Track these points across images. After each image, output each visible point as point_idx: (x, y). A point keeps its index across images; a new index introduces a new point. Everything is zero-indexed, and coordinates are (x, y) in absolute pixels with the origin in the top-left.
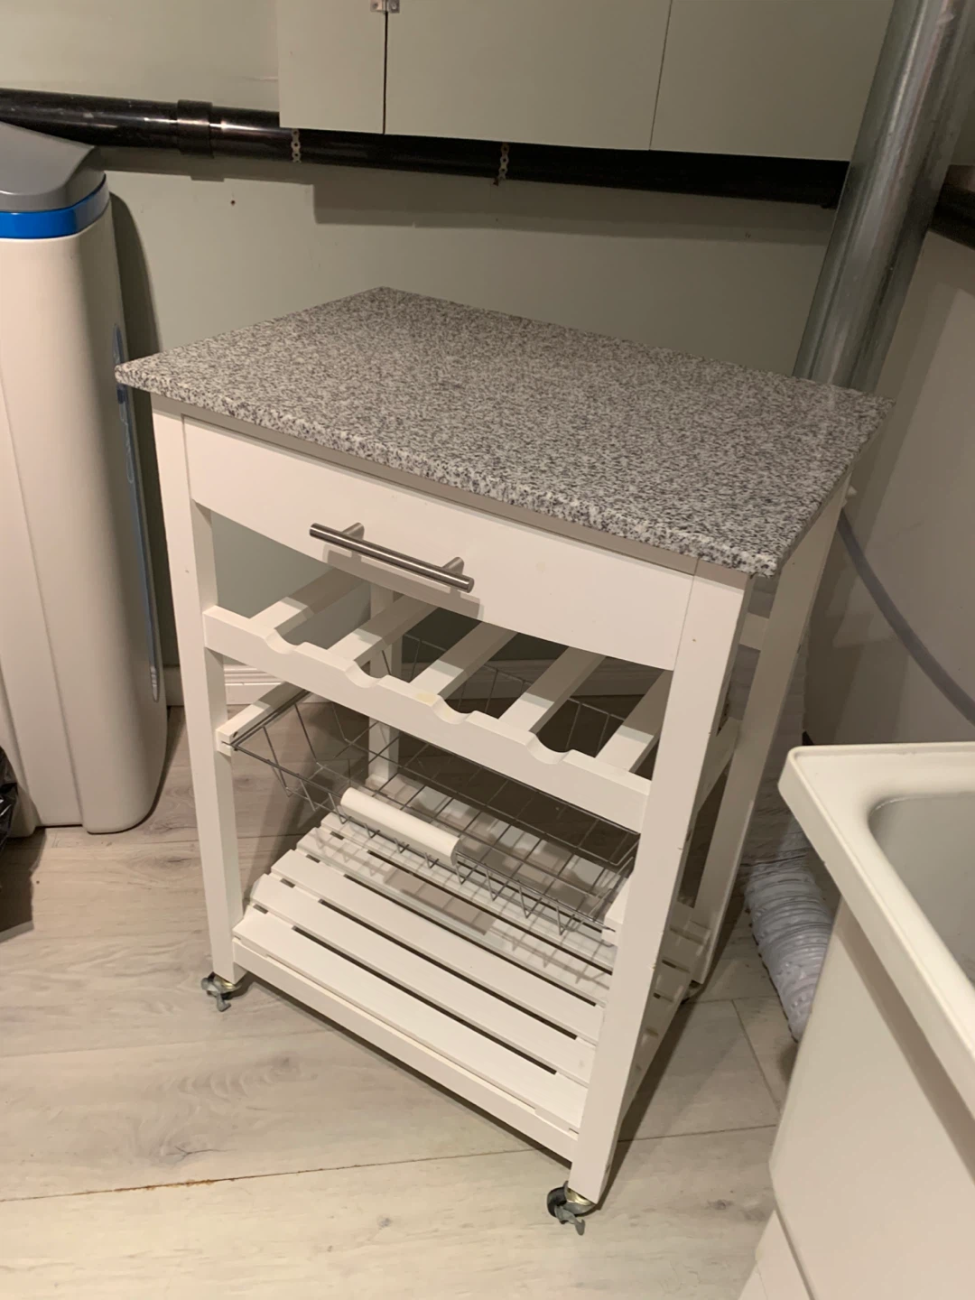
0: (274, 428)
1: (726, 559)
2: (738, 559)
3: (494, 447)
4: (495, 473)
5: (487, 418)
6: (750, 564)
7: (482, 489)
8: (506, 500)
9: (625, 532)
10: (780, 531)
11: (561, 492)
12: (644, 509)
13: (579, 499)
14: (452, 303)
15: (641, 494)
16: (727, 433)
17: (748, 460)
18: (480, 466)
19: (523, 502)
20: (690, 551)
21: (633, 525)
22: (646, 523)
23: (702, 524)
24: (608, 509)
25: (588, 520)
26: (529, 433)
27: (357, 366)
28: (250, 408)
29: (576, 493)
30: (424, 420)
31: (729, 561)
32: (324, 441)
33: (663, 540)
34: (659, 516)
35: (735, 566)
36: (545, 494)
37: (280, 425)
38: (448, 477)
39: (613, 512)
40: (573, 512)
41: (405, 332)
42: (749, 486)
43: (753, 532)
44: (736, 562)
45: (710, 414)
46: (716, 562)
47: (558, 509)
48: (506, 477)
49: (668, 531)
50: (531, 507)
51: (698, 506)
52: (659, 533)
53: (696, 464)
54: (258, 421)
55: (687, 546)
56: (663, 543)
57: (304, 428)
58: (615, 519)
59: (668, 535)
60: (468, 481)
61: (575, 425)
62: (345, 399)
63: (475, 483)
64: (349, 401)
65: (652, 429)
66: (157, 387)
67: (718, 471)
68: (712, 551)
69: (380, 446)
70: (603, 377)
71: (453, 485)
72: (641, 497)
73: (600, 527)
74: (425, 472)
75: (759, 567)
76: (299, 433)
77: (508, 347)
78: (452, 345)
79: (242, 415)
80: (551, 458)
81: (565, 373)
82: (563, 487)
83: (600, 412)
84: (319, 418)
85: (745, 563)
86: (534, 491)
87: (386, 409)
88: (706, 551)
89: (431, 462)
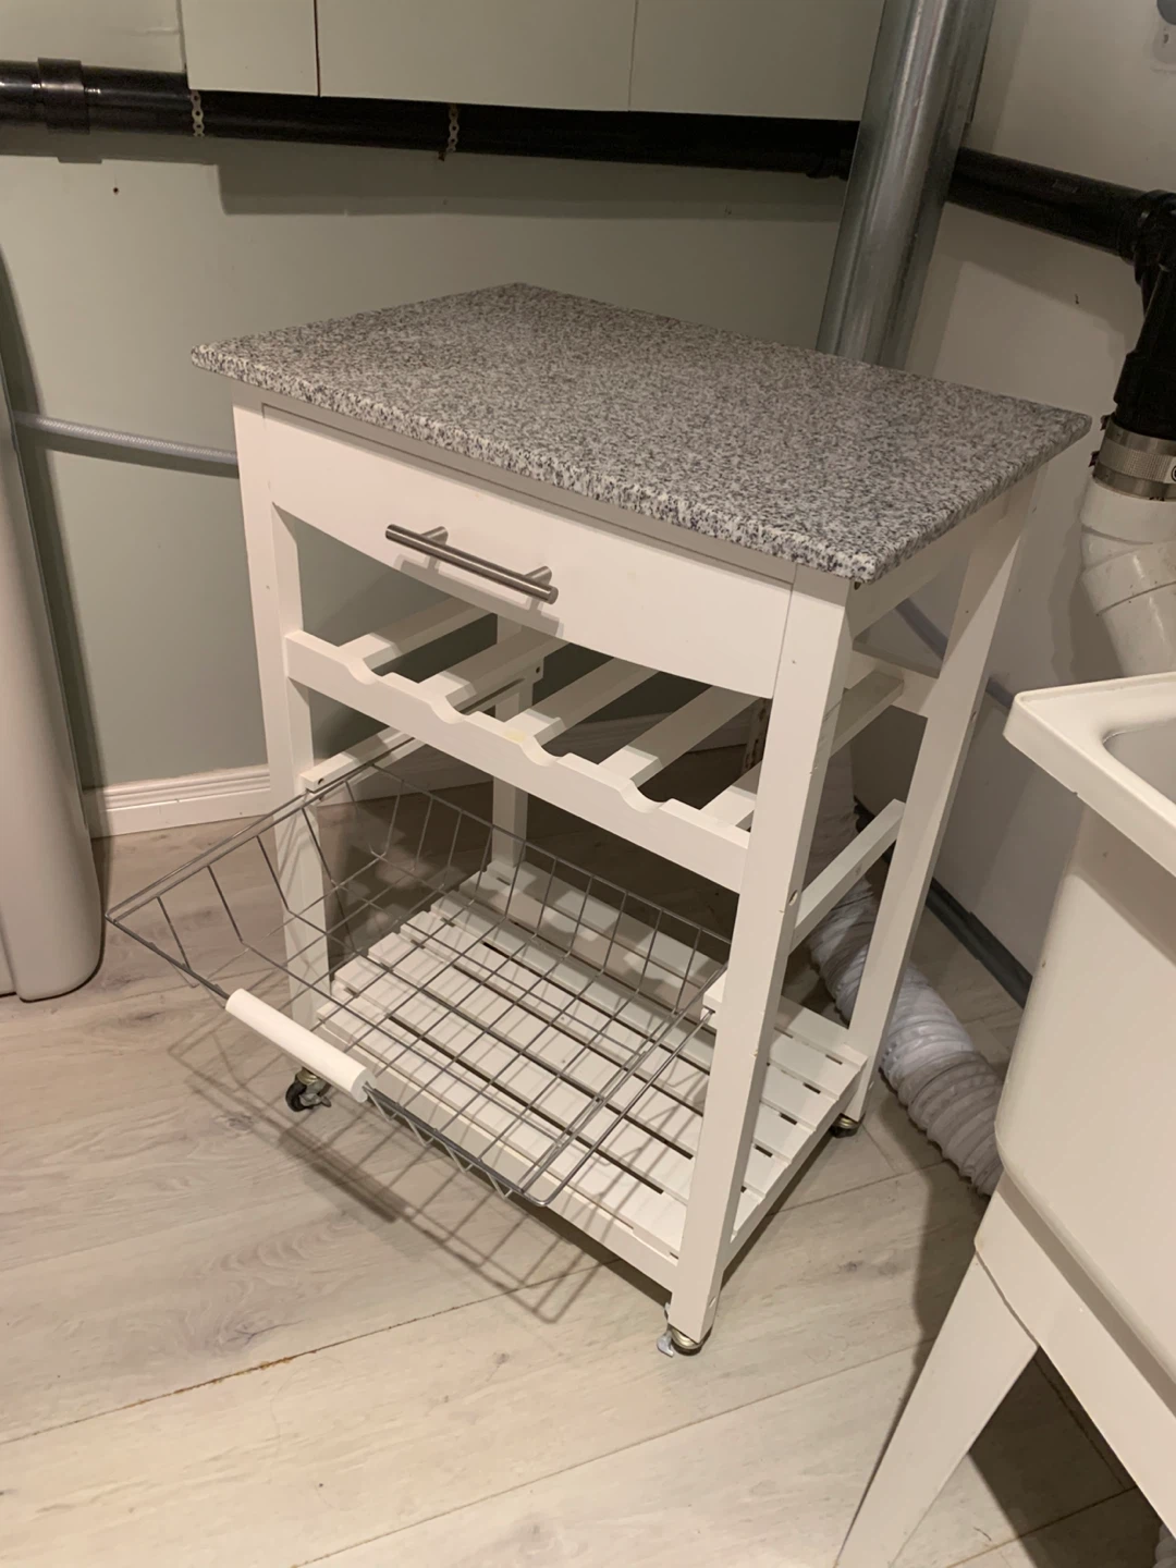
0: (352, 415)
1: (821, 561)
2: (834, 561)
3: (589, 439)
4: (581, 464)
5: (591, 412)
6: (846, 567)
7: (567, 483)
8: (590, 494)
9: (715, 531)
10: (891, 534)
11: (651, 485)
12: (741, 506)
13: (668, 493)
14: (593, 301)
15: (743, 492)
16: (869, 440)
17: (883, 466)
18: (567, 457)
19: (609, 496)
20: (783, 552)
21: (724, 521)
22: (738, 519)
23: (802, 524)
24: (699, 504)
25: (676, 516)
26: (635, 428)
27: (460, 357)
28: (327, 392)
29: (667, 487)
30: (520, 410)
31: (825, 563)
32: (403, 429)
33: (755, 540)
34: (755, 513)
35: (830, 569)
36: (632, 487)
37: (358, 410)
38: (530, 467)
39: (704, 507)
40: (661, 508)
41: (527, 326)
42: (873, 491)
43: (858, 534)
44: (831, 565)
45: (856, 419)
46: (810, 564)
47: (645, 504)
48: (592, 468)
49: (761, 528)
50: (617, 502)
51: (805, 506)
52: (751, 531)
53: (819, 467)
54: (335, 407)
55: (781, 546)
56: (756, 544)
57: (382, 413)
58: (704, 515)
59: (760, 533)
60: (551, 473)
61: (692, 423)
62: (436, 387)
63: (559, 475)
64: (439, 389)
65: (781, 431)
67: (842, 475)
68: (806, 552)
69: (460, 433)
70: (744, 379)
71: (535, 477)
72: (741, 495)
73: (689, 525)
74: (506, 463)
75: (856, 570)
76: (377, 420)
77: (642, 346)
78: (578, 341)
79: (319, 399)
80: (651, 453)
81: (701, 373)
82: (655, 480)
83: (726, 412)
84: (400, 403)
85: (841, 565)
86: (620, 483)
87: (479, 398)
88: (800, 552)
89: (514, 453)
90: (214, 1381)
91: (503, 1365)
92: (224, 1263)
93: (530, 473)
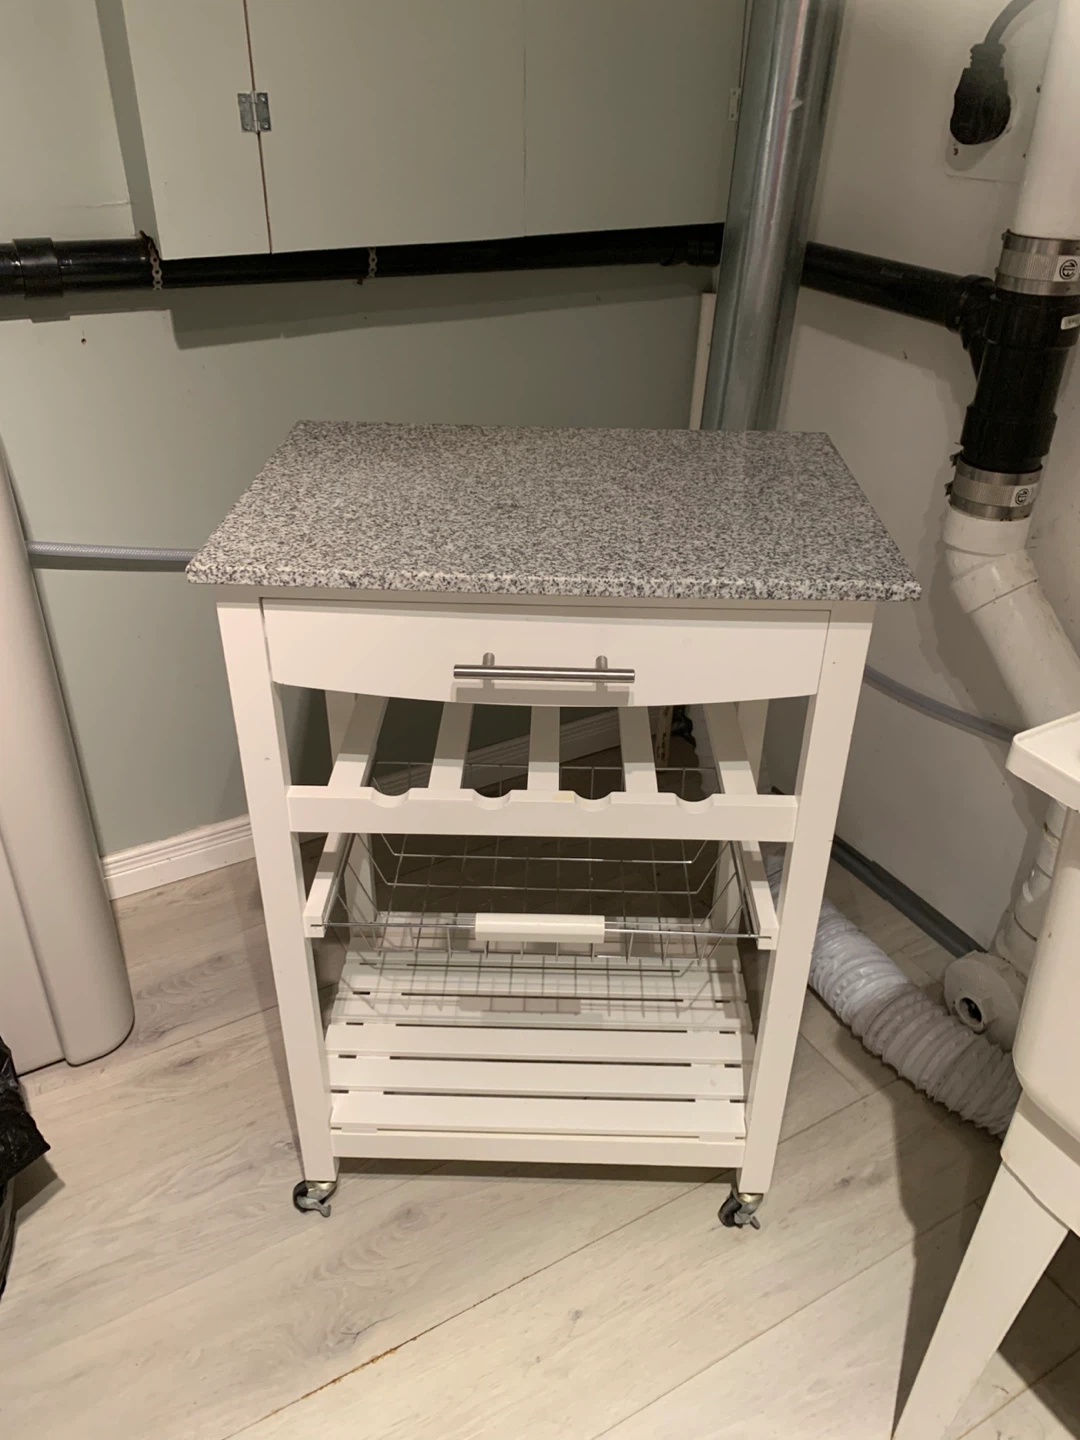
0: (407, 588)
4: (653, 575)
6: (900, 593)
7: (647, 591)
8: (672, 596)
9: (790, 594)
13: (740, 578)
19: (690, 593)
20: (849, 596)
25: (754, 593)
32: (469, 587)
33: (824, 593)
35: (888, 598)
36: (711, 581)
39: (776, 581)
40: (739, 590)
44: (889, 595)
46: (871, 599)
47: (724, 591)
48: (665, 575)
49: (829, 584)
50: (697, 596)
52: (820, 588)
54: (386, 586)
55: (846, 592)
56: (826, 596)
57: (444, 579)
58: (779, 587)
59: (829, 587)
60: (632, 588)
63: (640, 588)
71: (616, 595)
73: (766, 596)
74: (585, 591)
76: (439, 586)
79: (366, 583)
85: (896, 594)
86: (699, 581)
88: (862, 592)
89: (591, 580)
90: (334, 1381)
91: (579, 1321)
92: (316, 1274)
93: (611, 593)
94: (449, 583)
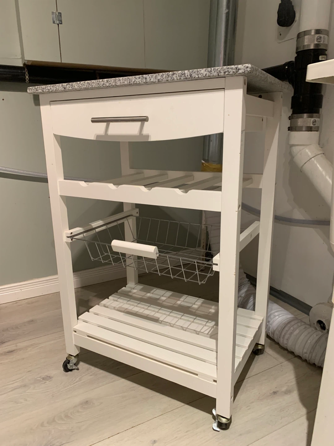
1: (234, 71)
2: (238, 68)
6: (242, 69)
8: (156, 80)
9: (198, 75)
19: (162, 78)
20: (221, 73)
21: (200, 71)
25: (185, 76)
32: (95, 85)
37: (80, 85)
38: (136, 80)
40: (180, 75)
44: (237, 70)
46: (230, 73)
47: (174, 76)
50: (165, 79)
52: (209, 71)
54: (73, 88)
55: (219, 71)
56: (212, 74)
60: (143, 79)
66: (41, 89)
68: (228, 70)
73: (190, 77)
74: (128, 82)
75: (245, 68)
76: (87, 86)
85: (240, 69)
88: (226, 70)
93: (137, 82)
94: (89, 84)
